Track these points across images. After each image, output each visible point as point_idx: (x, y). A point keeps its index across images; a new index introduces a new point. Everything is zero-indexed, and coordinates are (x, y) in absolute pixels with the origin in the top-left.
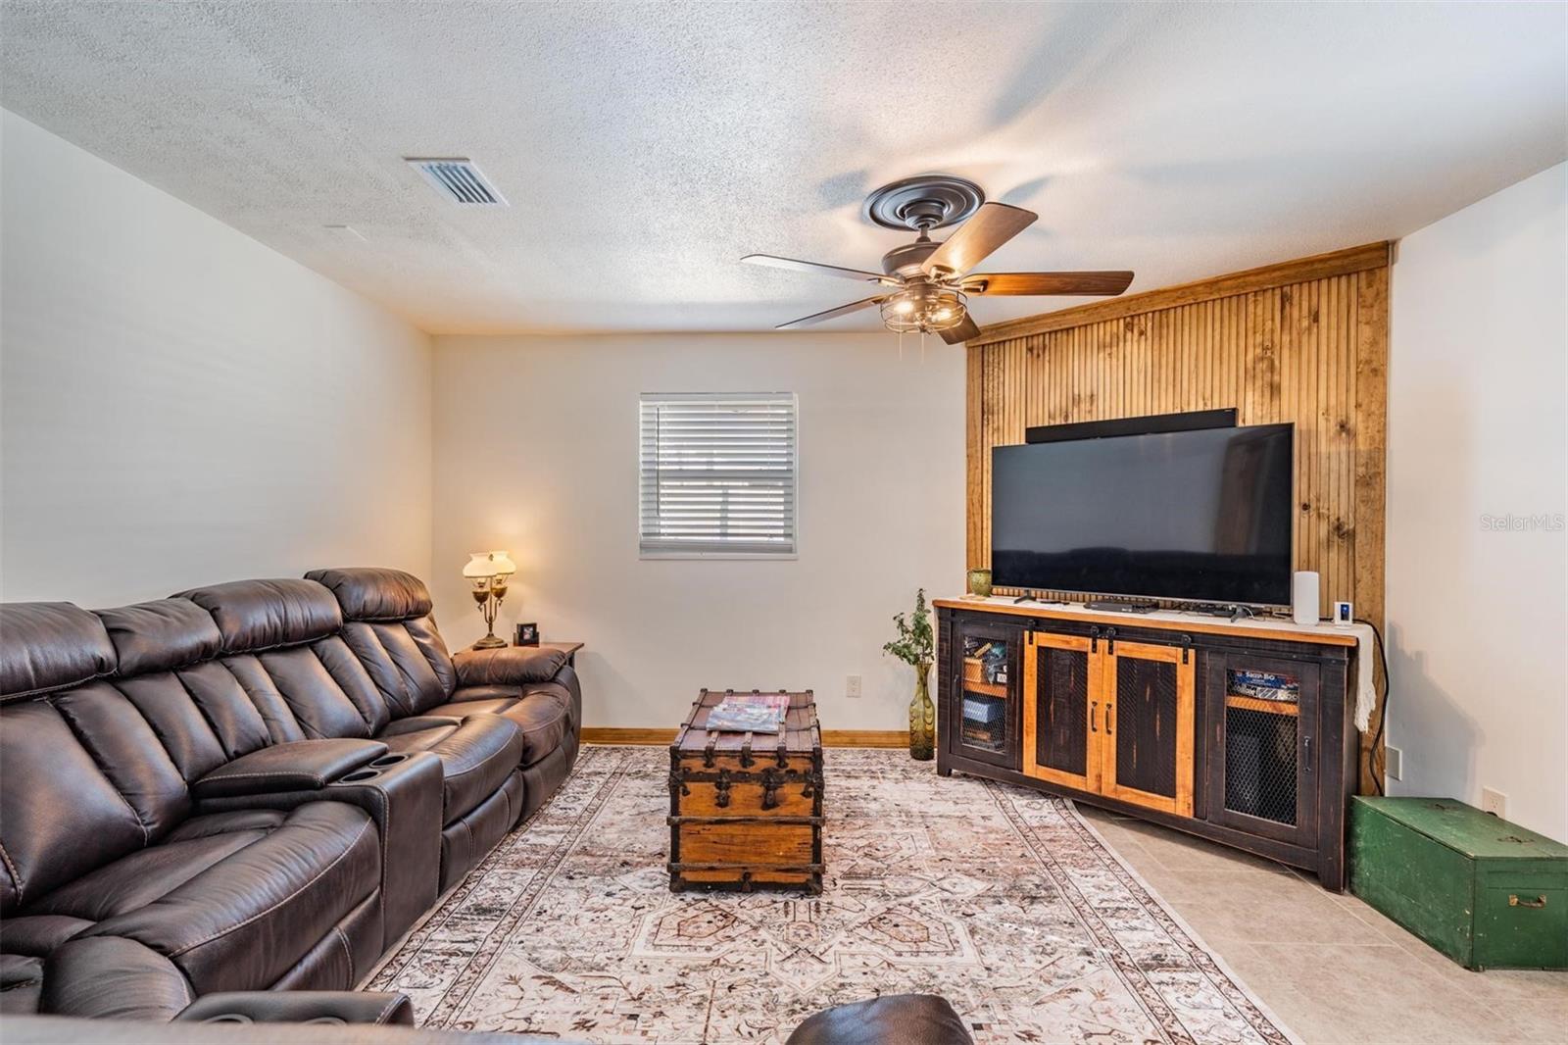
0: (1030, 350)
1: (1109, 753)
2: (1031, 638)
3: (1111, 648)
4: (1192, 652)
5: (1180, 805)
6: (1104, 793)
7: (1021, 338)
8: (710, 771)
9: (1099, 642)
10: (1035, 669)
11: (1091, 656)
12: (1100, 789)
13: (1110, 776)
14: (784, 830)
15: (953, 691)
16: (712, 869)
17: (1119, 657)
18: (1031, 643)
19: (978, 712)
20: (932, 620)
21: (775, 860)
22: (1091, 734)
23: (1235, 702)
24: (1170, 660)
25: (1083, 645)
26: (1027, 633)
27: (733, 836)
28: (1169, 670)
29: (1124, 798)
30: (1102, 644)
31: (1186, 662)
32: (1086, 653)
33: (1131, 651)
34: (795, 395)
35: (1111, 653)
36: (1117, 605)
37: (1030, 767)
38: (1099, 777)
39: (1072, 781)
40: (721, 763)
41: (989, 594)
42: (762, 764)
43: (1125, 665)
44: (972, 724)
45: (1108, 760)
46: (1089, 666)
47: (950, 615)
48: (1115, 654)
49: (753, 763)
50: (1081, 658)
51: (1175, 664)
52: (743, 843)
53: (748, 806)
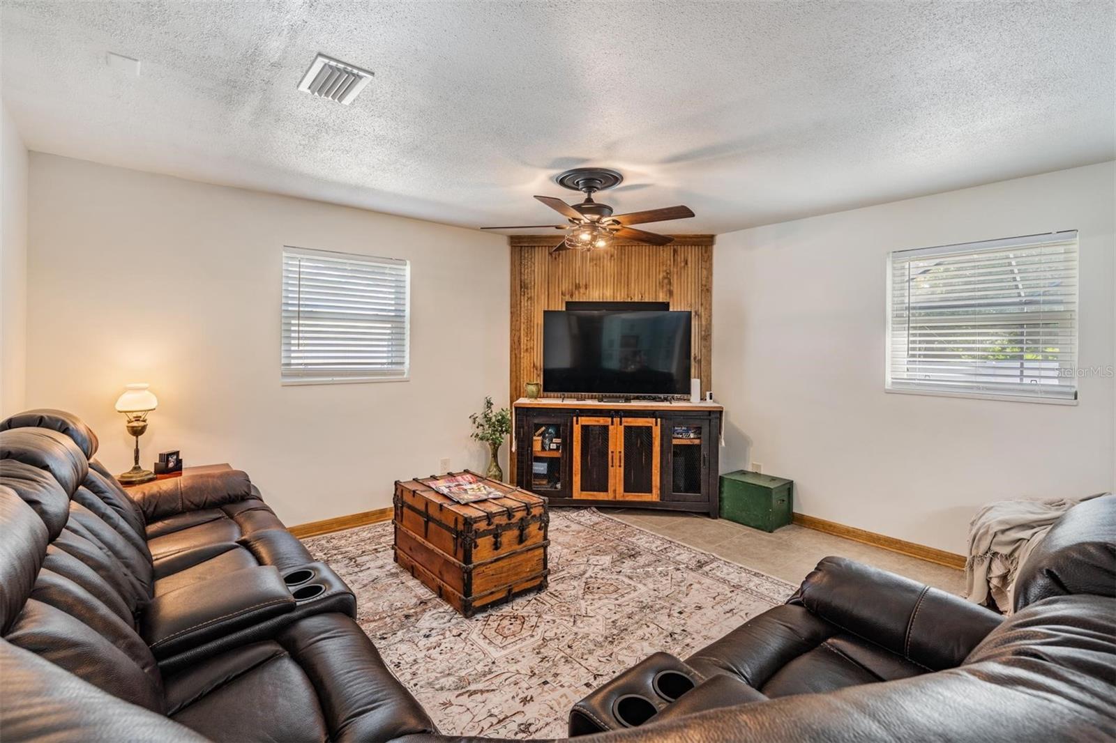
0: (550, 254)
1: (620, 476)
2: (577, 421)
3: (621, 422)
4: (659, 420)
5: (654, 496)
6: (618, 499)
7: (545, 246)
8: (491, 527)
9: (614, 419)
10: (580, 438)
11: (611, 428)
12: (615, 497)
13: (621, 489)
14: (530, 554)
15: (528, 458)
16: (492, 593)
17: (625, 427)
18: (577, 423)
19: (540, 468)
21: (525, 575)
22: (611, 469)
23: (674, 442)
24: (649, 425)
25: (607, 421)
26: (575, 418)
27: (503, 567)
28: (649, 429)
29: (627, 499)
30: (617, 420)
31: (656, 425)
32: (608, 426)
33: (631, 422)
34: (408, 262)
35: (621, 424)
36: (617, 399)
37: (577, 494)
38: (615, 491)
39: (601, 496)
40: (496, 521)
42: (519, 515)
43: (628, 430)
44: (538, 476)
45: (620, 480)
46: (610, 432)
48: (623, 424)
49: (514, 516)
50: (606, 428)
51: (651, 427)
52: (509, 570)
53: (510, 545)
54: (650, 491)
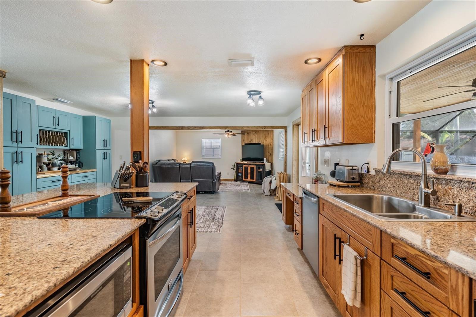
0: (247, 134)
2: (244, 166)
5: (254, 180)
6: (249, 181)
7: (247, 132)
10: (244, 169)
13: (250, 179)
15: (237, 173)
17: (250, 167)
19: (240, 174)
20: (235, 165)
22: (248, 175)
23: (259, 170)
28: (254, 167)
29: (251, 181)
34: (221, 138)
36: (250, 162)
37: (244, 179)
39: (247, 180)
41: (242, 162)
44: (239, 176)
45: (250, 177)
47: (237, 164)
50: (248, 167)
54: (254, 179)
